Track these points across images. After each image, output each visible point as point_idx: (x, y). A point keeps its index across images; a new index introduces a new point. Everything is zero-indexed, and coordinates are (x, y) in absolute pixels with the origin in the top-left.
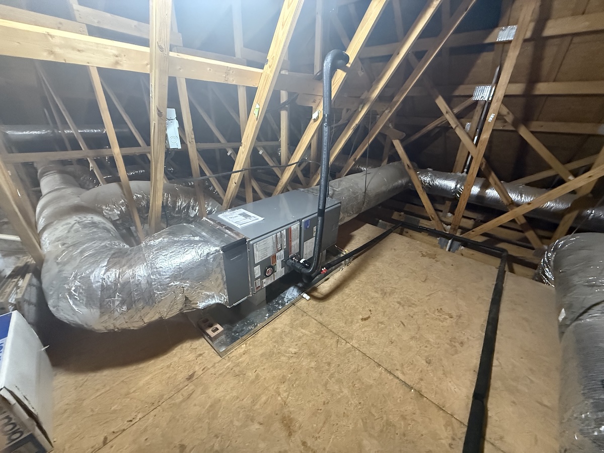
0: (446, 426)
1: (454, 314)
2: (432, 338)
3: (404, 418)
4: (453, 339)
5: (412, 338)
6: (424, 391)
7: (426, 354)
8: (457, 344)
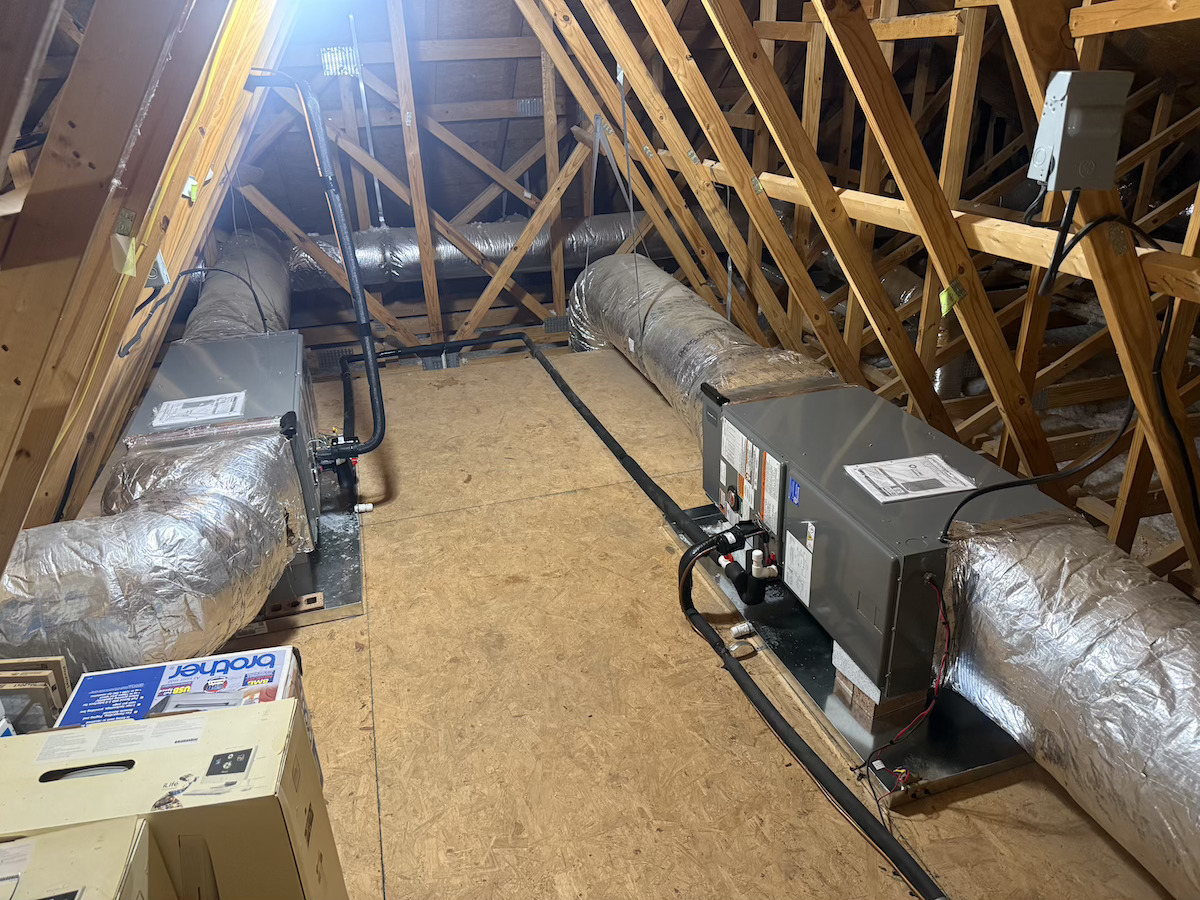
0: (620, 490)
1: (544, 422)
2: (548, 450)
3: (591, 509)
4: (565, 441)
5: (533, 462)
6: (585, 486)
7: (559, 464)
8: (572, 442)
